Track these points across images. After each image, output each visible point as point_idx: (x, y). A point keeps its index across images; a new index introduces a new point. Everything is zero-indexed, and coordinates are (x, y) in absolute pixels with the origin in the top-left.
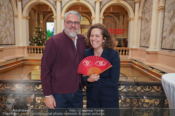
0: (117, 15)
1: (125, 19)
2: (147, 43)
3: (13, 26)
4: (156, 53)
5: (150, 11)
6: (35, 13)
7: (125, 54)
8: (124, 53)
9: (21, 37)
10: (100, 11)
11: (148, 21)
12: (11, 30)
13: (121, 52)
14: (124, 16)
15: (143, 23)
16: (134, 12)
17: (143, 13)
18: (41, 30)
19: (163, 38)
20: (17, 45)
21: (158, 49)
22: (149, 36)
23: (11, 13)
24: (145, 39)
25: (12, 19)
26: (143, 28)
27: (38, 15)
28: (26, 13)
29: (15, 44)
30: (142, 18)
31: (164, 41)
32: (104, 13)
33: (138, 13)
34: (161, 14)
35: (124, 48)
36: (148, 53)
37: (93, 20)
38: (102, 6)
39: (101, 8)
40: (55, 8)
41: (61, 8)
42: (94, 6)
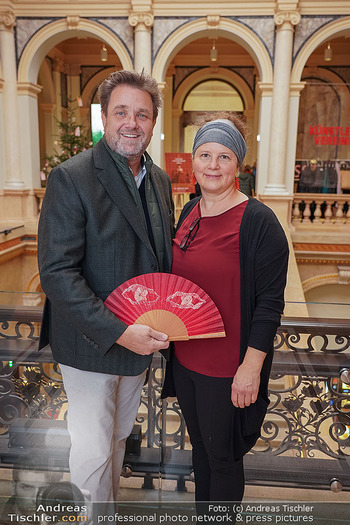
6: (53, 70)
10: (293, 60)
18: (78, 132)
27: (64, 77)
28: (28, 74)
32: (305, 67)
37: (264, 94)
38: (299, 42)
39: (296, 49)
40: (129, 52)
41: (152, 51)
42: (269, 43)
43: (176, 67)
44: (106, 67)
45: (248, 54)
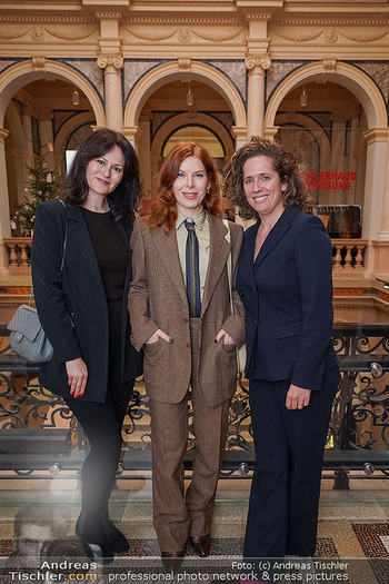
0: (325, 120)
1: (352, 134)
6: (22, 114)
7: (353, 263)
8: (348, 257)
10: (266, 104)
13: (338, 257)
14: (348, 124)
18: (49, 179)
27: (35, 123)
32: (277, 113)
35: (349, 242)
37: (238, 138)
38: (271, 87)
39: (268, 93)
40: (99, 95)
41: (123, 94)
42: (242, 87)
43: (153, 112)
44: (80, 112)
45: (222, 98)
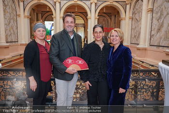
0: (109, 15)
2: (137, 40)
3: (16, 25)
4: (145, 49)
5: (140, 12)
6: (34, 12)
9: (23, 35)
11: (138, 21)
12: (15, 28)
14: (115, 16)
15: (133, 22)
16: (125, 12)
17: (134, 13)
19: (151, 36)
20: (19, 43)
21: (147, 46)
22: (139, 34)
23: (15, 13)
24: (135, 36)
25: (15, 18)
26: (134, 27)
27: (37, 14)
28: (27, 13)
29: (17, 42)
30: (132, 18)
31: (152, 39)
33: (129, 14)
34: (149, 15)
36: (139, 49)
37: (88, 19)
39: (96, 9)
40: (54, 8)
41: (60, 8)
42: (90, 7)
44: (48, 12)
